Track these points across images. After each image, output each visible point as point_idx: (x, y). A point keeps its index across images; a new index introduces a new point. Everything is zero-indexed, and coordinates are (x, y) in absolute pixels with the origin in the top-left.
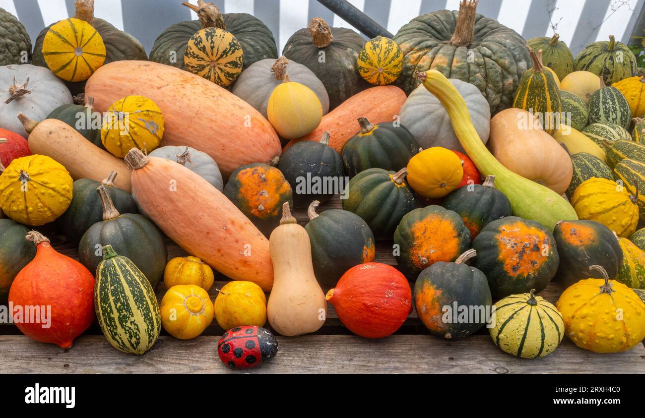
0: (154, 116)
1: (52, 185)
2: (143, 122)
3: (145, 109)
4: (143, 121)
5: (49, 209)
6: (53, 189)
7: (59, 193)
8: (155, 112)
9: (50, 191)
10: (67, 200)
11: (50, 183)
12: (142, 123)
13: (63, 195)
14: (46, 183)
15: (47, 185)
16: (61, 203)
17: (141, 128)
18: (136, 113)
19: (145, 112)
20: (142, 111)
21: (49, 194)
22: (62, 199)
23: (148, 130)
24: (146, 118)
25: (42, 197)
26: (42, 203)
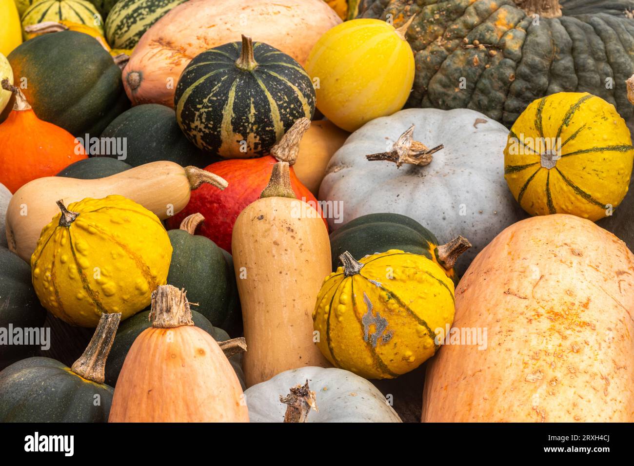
0: (398, 314)
1: (84, 261)
2: (365, 307)
3: (391, 290)
4: (369, 305)
5: (56, 292)
6: (80, 268)
7: (84, 280)
8: (408, 309)
9: (74, 267)
10: (92, 305)
11: (84, 255)
12: (362, 308)
13: (87, 289)
14: (79, 251)
15: (78, 255)
16: (79, 299)
17: (352, 313)
18: (373, 283)
19: (384, 294)
20: (383, 289)
21: (69, 270)
22: (82, 294)
23: (362, 326)
24: (378, 306)
25: (57, 264)
26: (53, 275)
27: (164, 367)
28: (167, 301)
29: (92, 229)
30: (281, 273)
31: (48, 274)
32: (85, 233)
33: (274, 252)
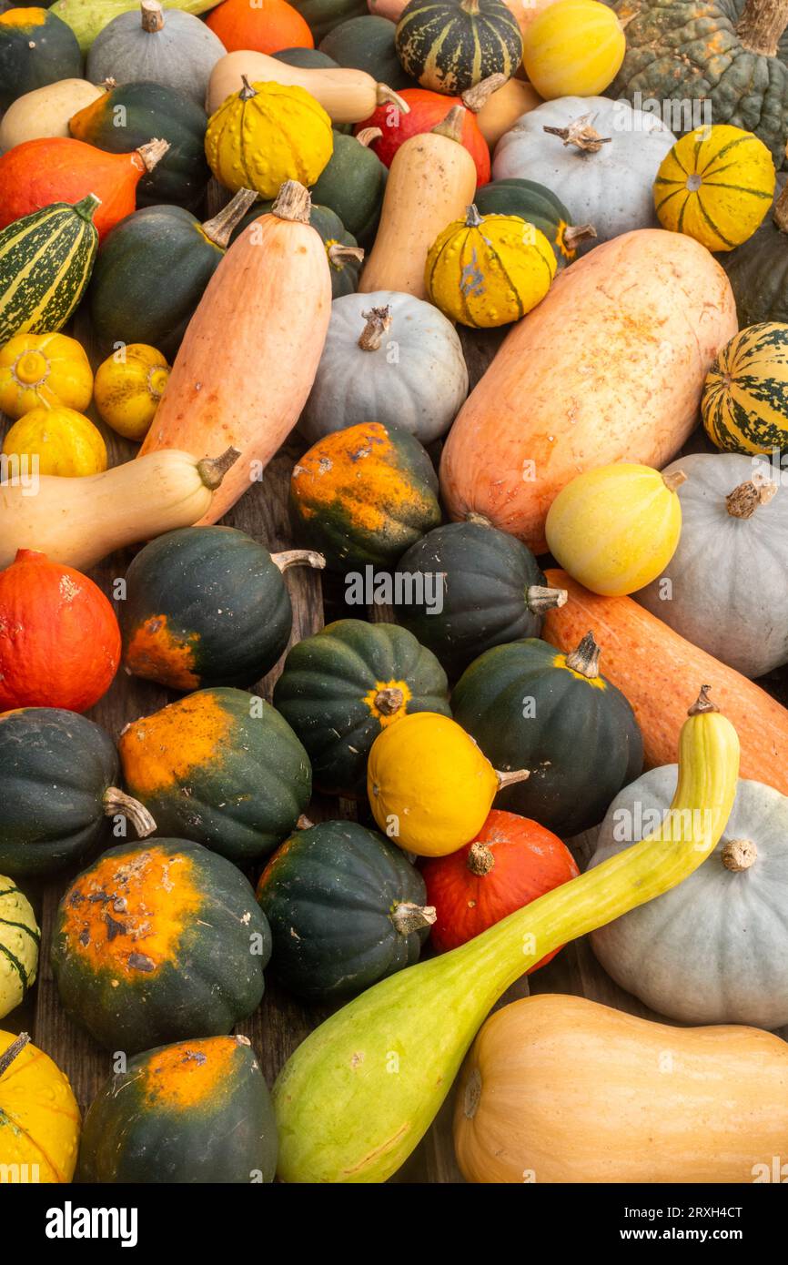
0: (495, 275)
1: (248, 137)
2: (470, 259)
3: (497, 251)
4: (474, 258)
5: (218, 156)
6: (243, 142)
7: (243, 153)
8: (505, 274)
9: (238, 139)
10: (243, 177)
11: (250, 132)
12: (468, 259)
13: (243, 162)
14: (247, 126)
15: (244, 129)
16: (234, 169)
17: (458, 260)
18: (485, 240)
19: (490, 252)
20: (491, 248)
21: (234, 140)
22: (238, 165)
23: (462, 274)
24: (481, 262)
25: (226, 132)
26: (220, 140)
27: (266, 251)
28: (290, 195)
29: (264, 110)
30: (420, 204)
31: (216, 137)
32: (258, 112)
33: (420, 184)
